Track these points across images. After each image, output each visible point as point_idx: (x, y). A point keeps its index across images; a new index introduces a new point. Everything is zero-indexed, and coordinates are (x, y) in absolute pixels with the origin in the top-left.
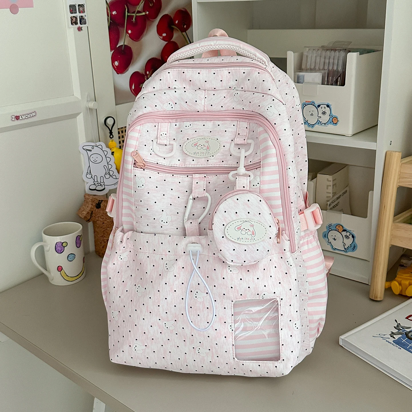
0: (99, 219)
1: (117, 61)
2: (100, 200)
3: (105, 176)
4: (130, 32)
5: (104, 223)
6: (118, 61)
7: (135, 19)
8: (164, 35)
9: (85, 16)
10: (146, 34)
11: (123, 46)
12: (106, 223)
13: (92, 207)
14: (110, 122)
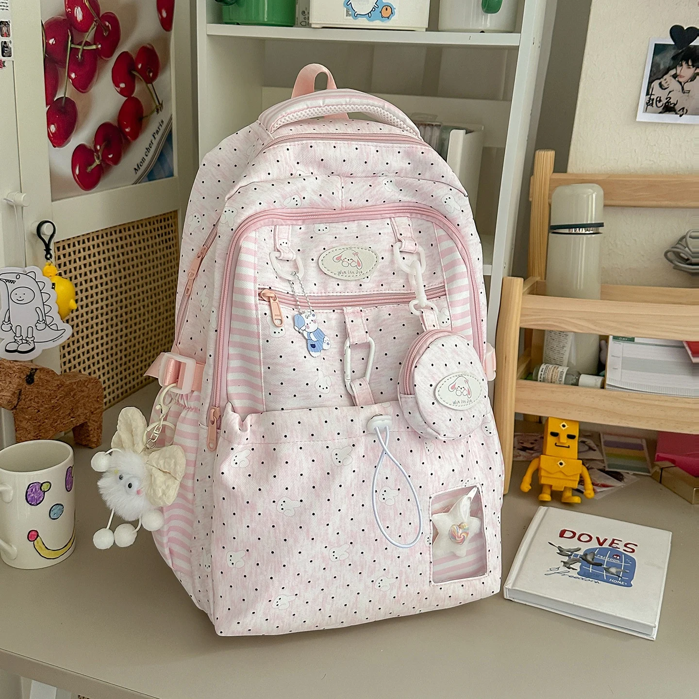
0: (31, 403)
1: (54, 124)
2: (32, 369)
3: (36, 326)
4: (73, 76)
5: (39, 411)
6: (56, 124)
7: (81, 55)
8: (122, 85)
9: (10, 42)
10: (97, 80)
11: (64, 98)
12: (43, 411)
13: (21, 382)
14: (47, 230)
